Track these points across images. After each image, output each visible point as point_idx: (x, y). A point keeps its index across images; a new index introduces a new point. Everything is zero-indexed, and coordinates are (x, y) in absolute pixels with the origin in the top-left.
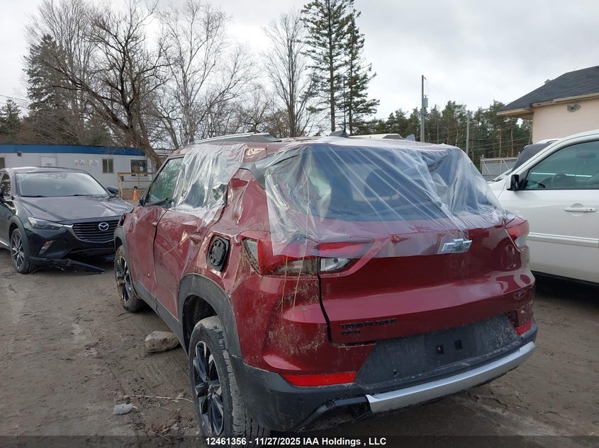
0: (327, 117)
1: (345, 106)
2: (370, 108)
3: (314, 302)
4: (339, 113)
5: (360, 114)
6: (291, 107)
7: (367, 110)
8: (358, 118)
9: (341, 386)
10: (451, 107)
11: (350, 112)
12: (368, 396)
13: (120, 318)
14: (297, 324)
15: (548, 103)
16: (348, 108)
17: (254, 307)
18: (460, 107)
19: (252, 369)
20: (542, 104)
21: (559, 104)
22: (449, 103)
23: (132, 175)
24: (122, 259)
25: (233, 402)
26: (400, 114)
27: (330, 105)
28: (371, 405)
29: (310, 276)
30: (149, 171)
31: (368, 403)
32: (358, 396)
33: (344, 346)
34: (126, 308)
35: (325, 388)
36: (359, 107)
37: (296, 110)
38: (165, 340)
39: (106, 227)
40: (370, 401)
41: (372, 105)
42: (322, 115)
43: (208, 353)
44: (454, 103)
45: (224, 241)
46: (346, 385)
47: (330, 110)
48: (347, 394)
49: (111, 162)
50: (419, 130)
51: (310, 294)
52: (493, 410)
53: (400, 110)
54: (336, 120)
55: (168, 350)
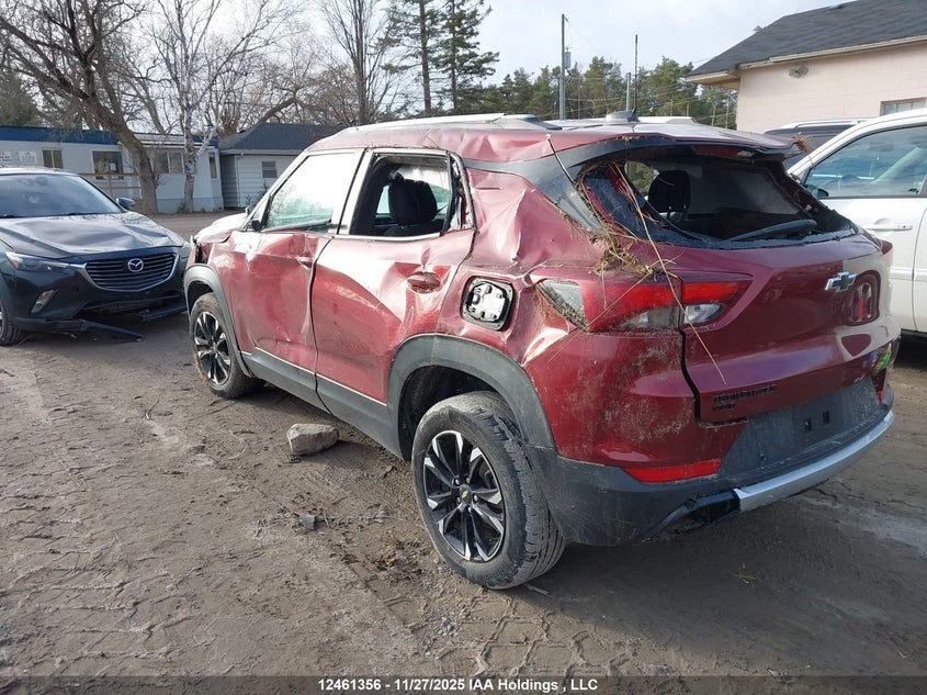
0: (416, 80)
1: (446, 63)
2: (485, 65)
3: (673, 368)
4: (434, 73)
5: (469, 77)
6: (359, 62)
7: (479, 70)
8: (465, 82)
9: (703, 480)
10: (599, 67)
11: (453, 73)
12: (736, 490)
13: (215, 408)
14: (654, 399)
15: (762, 64)
16: (450, 65)
17: (580, 378)
18: (611, 66)
19: (575, 465)
20: (754, 65)
21: (779, 66)
22: (595, 60)
23: (97, 178)
24: (208, 317)
26: (521, 76)
27: (420, 60)
28: (741, 502)
29: (669, 331)
30: (127, 170)
31: (736, 499)
32: (723, 491)
33: (712, 427)
34: (221, 394)
35: (686, 483)
36: (466, 64)
37: (368, 68)
39: (140, 266)
40: (741, 497)
41: (487, 60)
42: (410, 76)
43: (468, 447)
44: (602, 60)
45: (503, 286)
46: (709, 477)
47: (420, 69)
48: (712, 489)
49: (58, 154)
50: (558, 102)
51: (670, 356)
52: (820, 503)
53: (522, 70)
54: (433, 86)
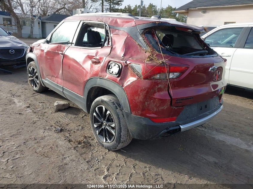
0: (100, 5)
2: (120, 3)
4: (105, 3)
5: (115, 5)
7: (118, 4)
8: (114, 7)
9: (171, 122)
10: (151, 6)
11: (110, 4)
12: (180, 126)
13: (34, 95)
15: (195, 9)
16: (109, 2)
17: (139, 92)
18: (154, 6)
19: (136, 117)
20: (193, 9)
21: (199, 10)
22: (150, 4)
23: (4, 26)
24: (33, 68)
25: (122, 129)
26: (129, 7)
28: (181, 129)
29: (165, 80)
30: (13, 24)
31: (180, 128)
32: (177, 126)
33: (175, 108)
34: (36, 91)
35: (166, 123)
36: (114, 2)
38: (64, 105)
39: (13, 52)
42: (98, 3)
43: (106, 111)
44: (152, 4)
45: (119, 64)
46: (173, 122)
47: (101, 2)
48: (174, 125)
51: (165, 87)
54: (104, 7)
55: (65, 109)
